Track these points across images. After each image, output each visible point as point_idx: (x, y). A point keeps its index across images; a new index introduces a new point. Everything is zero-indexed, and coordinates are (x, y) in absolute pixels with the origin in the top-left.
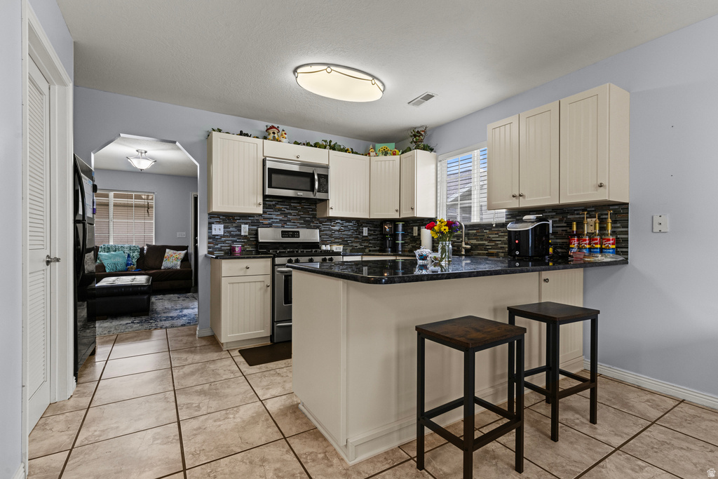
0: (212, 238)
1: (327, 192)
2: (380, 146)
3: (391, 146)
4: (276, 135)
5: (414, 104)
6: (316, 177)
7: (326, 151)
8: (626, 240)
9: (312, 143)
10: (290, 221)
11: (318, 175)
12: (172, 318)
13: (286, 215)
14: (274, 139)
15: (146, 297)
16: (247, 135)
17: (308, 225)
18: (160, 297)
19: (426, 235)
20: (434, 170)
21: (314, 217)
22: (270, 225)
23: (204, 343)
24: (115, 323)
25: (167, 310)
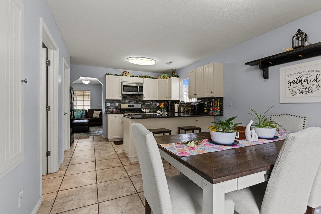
0: (107, 108)
1: (142, 92)
2: (162, 75)
3: (166, 75)
4: (126, 74)
5: (167, 64)
6: (139, 87)
7: (143, 78)
8: (223, 108)
9: (138, 76)
10: (131, 102)
11: (139, 86)
12: (95, 133)
13: (130, 99)
14: (125, 76)
15: (87, 126)
16: (117, 75)
17: (137, 103)
18: (92, 127)
19: (176, 106)
20: (179, 84)
21: (140, 100)
22: (125, 103)
23: (104, 140)
24: (78, 134)
25: (94, 131)
